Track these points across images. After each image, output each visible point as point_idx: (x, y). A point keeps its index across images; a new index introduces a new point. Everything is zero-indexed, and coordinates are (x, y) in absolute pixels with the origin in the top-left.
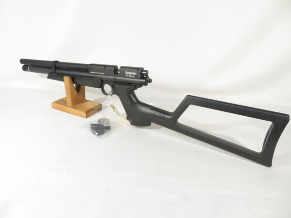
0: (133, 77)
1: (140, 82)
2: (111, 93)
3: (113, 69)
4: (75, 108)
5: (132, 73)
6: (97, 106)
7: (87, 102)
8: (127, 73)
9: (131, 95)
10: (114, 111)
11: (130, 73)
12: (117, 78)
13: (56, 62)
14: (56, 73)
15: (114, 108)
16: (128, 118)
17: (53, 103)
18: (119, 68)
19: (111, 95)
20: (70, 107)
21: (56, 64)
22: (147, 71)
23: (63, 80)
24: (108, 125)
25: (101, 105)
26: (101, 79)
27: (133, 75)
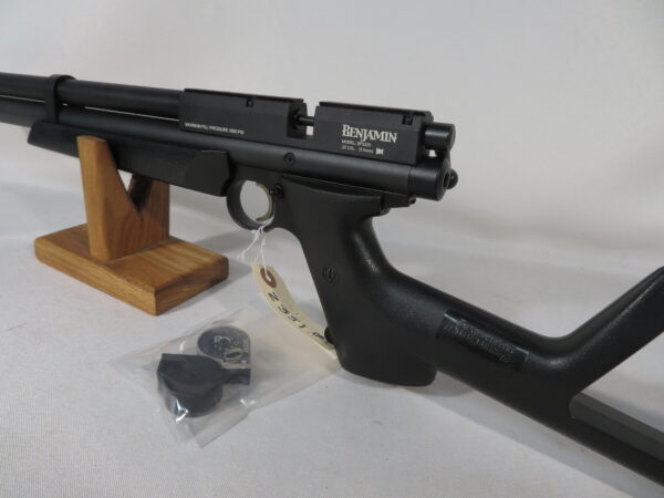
0: (379, 151)
1: (411, 179)
2: (269, 222)
3: (284, 111)
4: (116, 268)
5: (375, 135)
6: (206, 267)
7: (173, 247)
8: (347, 131)
9: (358, 239)
10: (273, 297)
11: (365, 135)
12: (298, 154)
13: (62, 80)
14: (57, 122)
15: (273, 284)
16: (330, 337)
17: (39, 240)
18: (311, 112)
19: (267, 229)
20: (97, 262)
21: (61, 88)
22: (449, 129)
23: (73, 151)
24: (243, 366)
25: (224, 262)
26: (228, 154)
27: (377, 144)
